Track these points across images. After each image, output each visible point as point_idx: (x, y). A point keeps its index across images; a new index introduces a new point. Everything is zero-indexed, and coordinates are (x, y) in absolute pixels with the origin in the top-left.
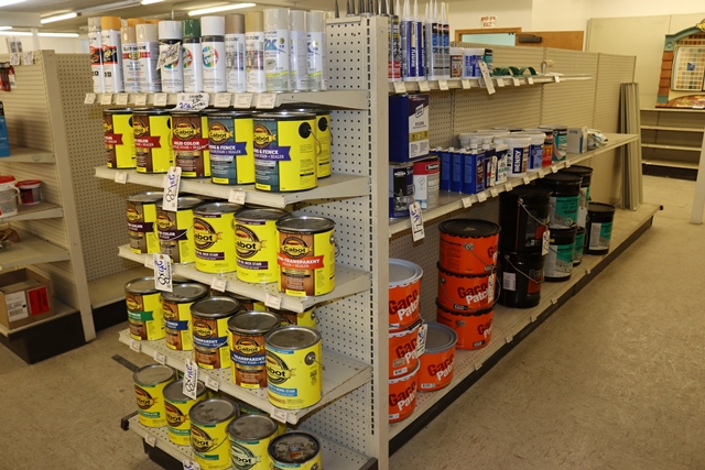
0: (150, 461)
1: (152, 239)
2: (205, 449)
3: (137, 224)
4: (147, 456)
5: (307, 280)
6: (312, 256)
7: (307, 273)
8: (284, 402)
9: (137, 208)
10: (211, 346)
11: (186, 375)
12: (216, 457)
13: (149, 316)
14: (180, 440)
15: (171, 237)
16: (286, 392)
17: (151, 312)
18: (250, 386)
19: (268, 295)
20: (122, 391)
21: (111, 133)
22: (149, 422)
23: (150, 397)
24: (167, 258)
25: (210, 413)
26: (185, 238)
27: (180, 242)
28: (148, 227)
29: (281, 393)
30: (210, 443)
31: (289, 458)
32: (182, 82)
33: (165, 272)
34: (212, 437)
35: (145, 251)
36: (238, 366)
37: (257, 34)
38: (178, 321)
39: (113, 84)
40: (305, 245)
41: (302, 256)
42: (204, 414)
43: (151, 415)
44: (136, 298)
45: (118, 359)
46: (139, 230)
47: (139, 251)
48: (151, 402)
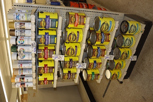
0: (130, 77)
1: (73, 70)
2: (127, 54)
3: (69, 75)
4: (128, 78)
5: (81, 17)
6: (75, 15)
7: (80, 17)
8: (113, 25)
9: (64, 75)
10: (100, 51)
11: (108, 59)
12: (128, 51)
13: (93, 73)
14: (124, 64)
15: (72, 63)
16: (111, 24)
17: (92, 72)
18: (110, 38)
19: (86, 29)
20: (112, 92)
21: (44, 81)
22: (120, 75)
23: (114, 74)
24: (77, 64)
25: (117, 54)
26: (72, 59)
27: (73, 60)
28: (69, 72)
29: (111, 25)
30: (125, 52)
31: (127, 27)
32: (29, 53)
33: (81, 65)
34: (123, 52)
35: (76, 73)
36: (105, 41)
37: (15, 25)
38: (94, 63)
39: (30, 79)
40: (72, 16)
41: (75, 18)
42: (117, 55)
43: (119, 74)
44: (89, 76)
45: (104, 96)
46: (70, 75)
47: (76, 75)
48: (115, 74)
